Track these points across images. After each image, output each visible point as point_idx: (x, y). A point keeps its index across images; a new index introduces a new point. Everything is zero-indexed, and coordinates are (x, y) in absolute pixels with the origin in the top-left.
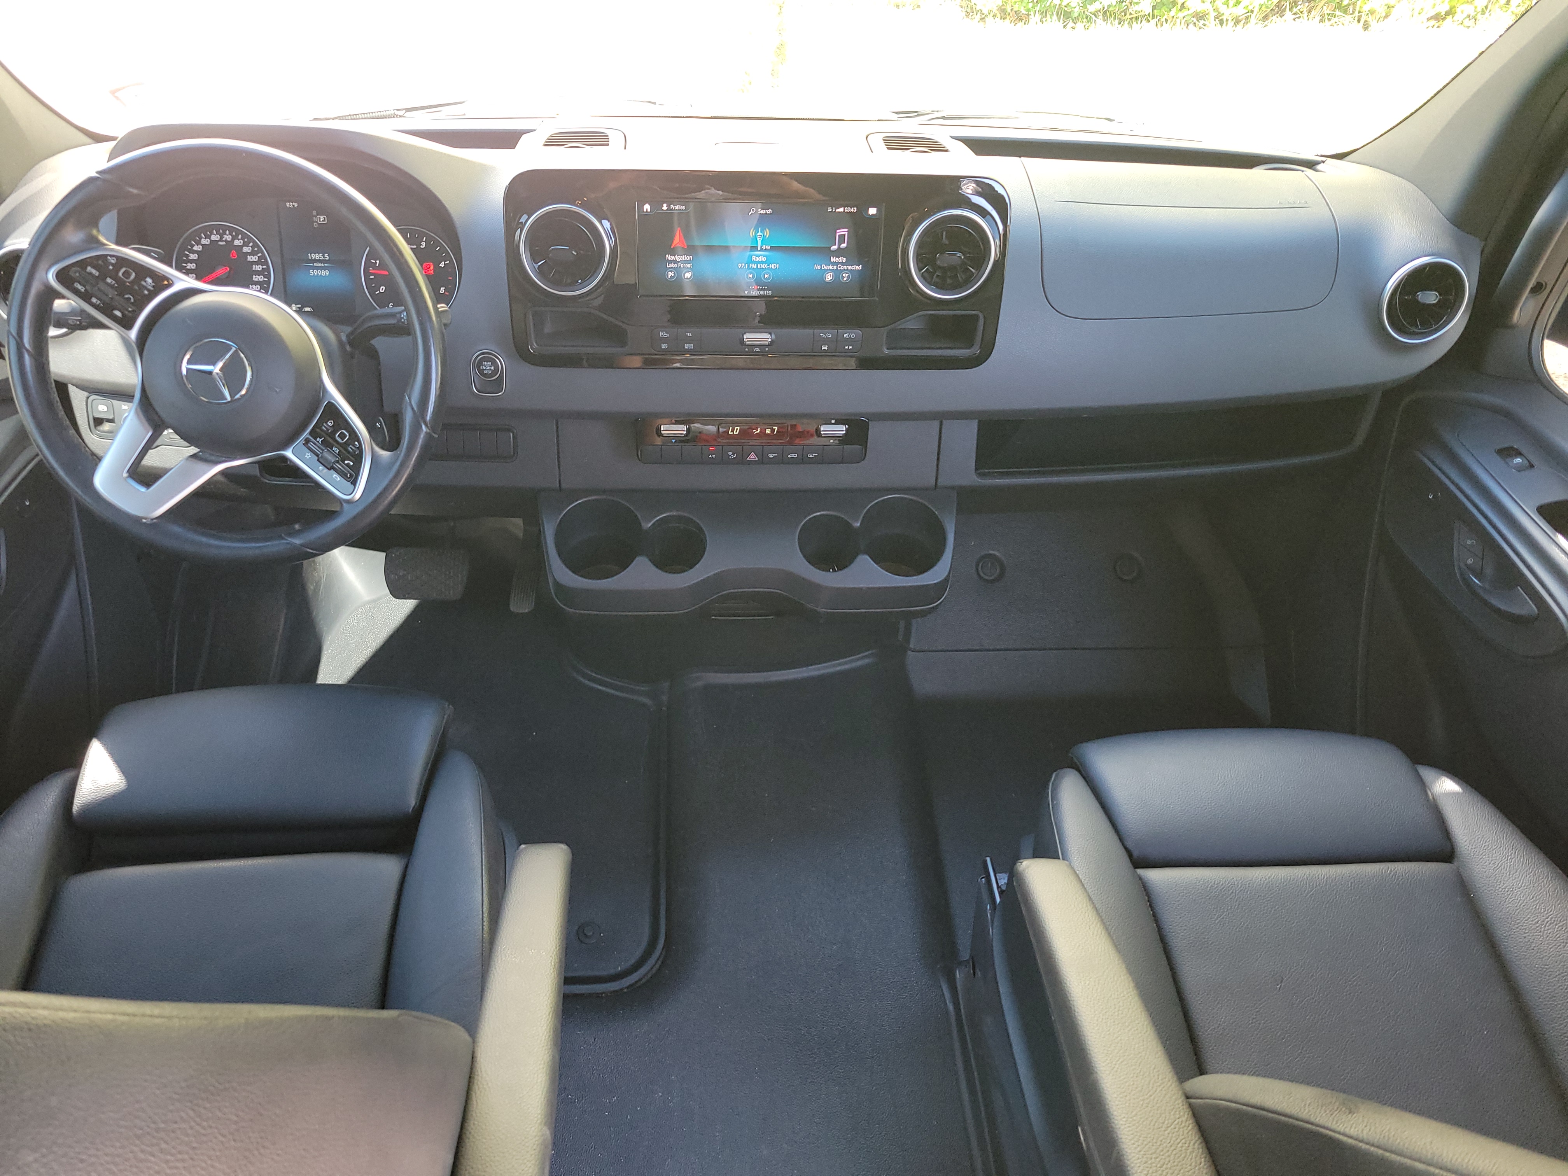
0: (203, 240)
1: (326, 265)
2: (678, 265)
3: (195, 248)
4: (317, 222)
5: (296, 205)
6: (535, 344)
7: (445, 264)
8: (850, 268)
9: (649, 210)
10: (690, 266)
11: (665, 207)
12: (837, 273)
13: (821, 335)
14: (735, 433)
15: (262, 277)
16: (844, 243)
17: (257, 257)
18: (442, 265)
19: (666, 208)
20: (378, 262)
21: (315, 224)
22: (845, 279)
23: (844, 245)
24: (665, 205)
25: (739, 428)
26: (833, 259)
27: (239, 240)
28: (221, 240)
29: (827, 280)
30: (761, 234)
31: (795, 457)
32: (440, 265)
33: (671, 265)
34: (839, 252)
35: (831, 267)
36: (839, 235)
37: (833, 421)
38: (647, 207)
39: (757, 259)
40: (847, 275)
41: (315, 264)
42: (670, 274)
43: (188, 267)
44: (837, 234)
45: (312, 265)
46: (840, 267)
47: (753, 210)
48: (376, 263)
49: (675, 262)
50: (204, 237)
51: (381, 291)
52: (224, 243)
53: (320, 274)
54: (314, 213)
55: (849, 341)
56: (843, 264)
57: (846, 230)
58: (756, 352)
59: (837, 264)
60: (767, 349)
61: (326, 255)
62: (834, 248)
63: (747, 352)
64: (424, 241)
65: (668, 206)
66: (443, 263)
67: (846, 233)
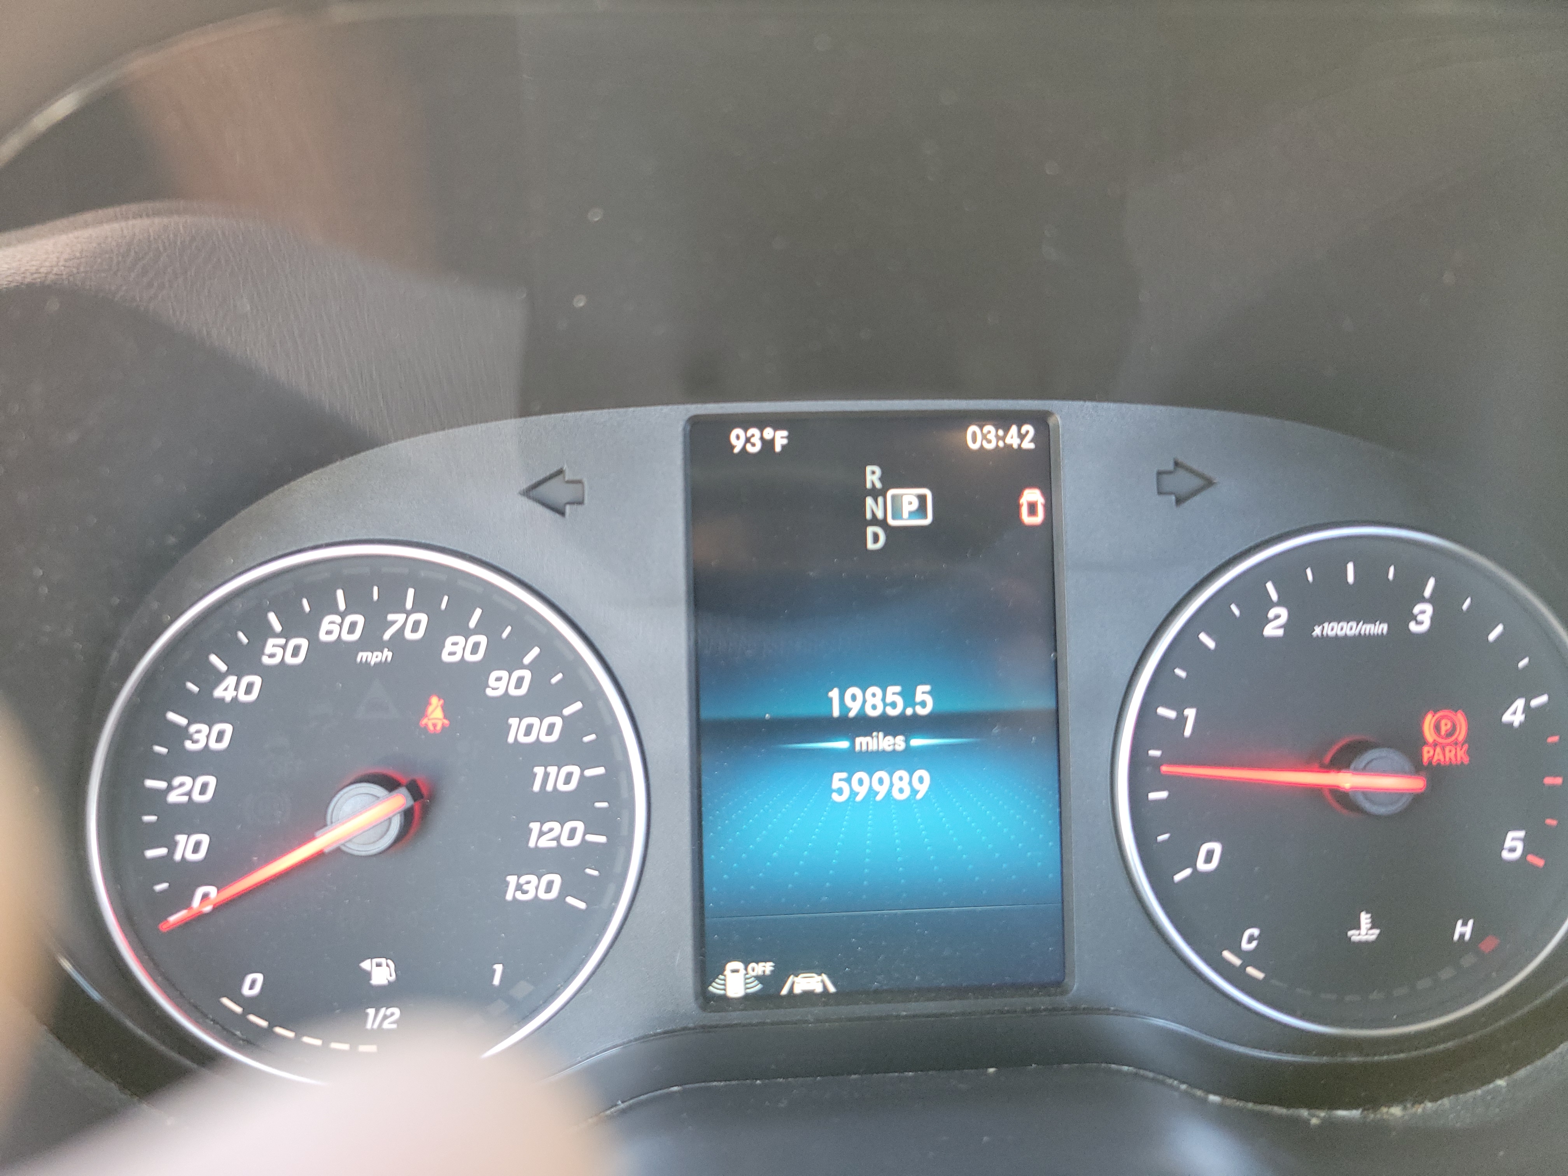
0: (272, 645)
1: (916, 742)
3: (225, 691)
4: (883, 524)
5: (780, 438)
7: (1527, 709)
15: (580, 826)
17: (558, 721)
18: (1514, 715)
20: (1191, 713)
21: (870, 530)
27: (467, 633)
28: (370, 640)
32: (1507, 717)
41: (863, 743)
43: (173, 798)
45: (843, 744)
48: (1182, 720)
50: (278, 627)
51: (1201, 866)
52: (388, 654)
53: (882, 791)
54: (873, 476)
61: (922, 692)
64: (1430, 601)
66: (1520, 703)
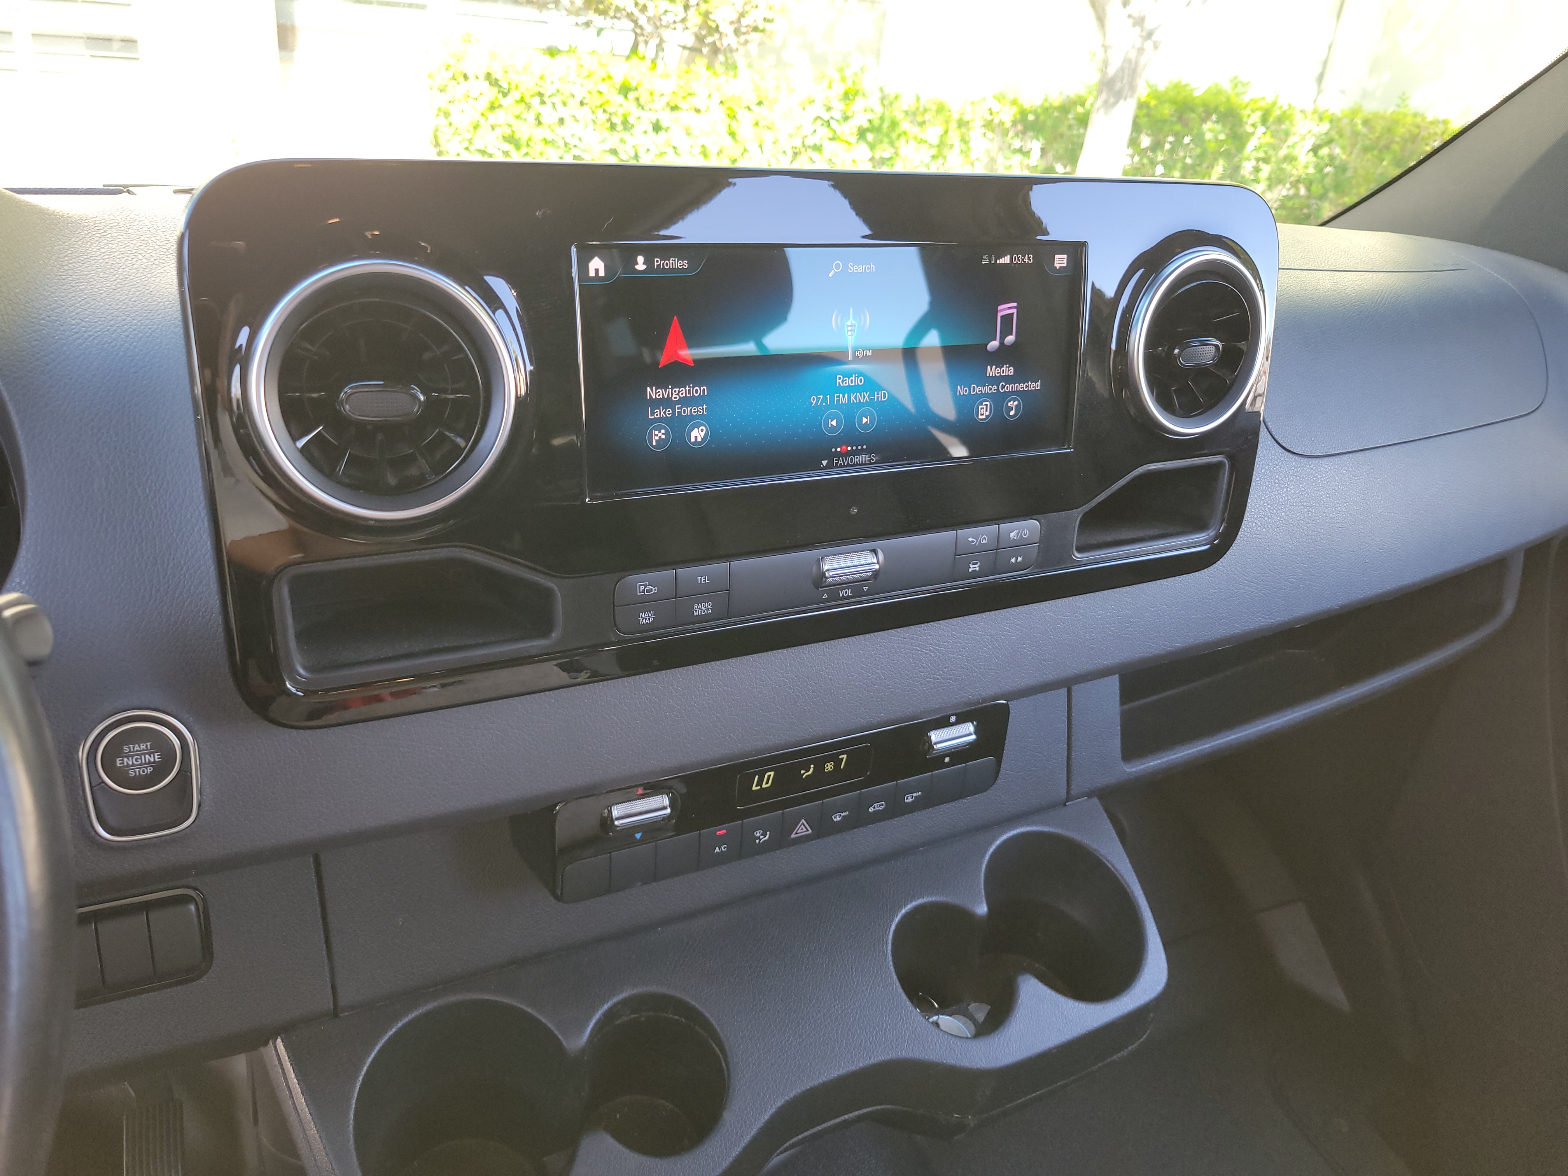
2: (674, 411)
6: (302, 671)
8: (1021, 387)
9: (602, 273)
10: (702, 409)
11: (641, 265)
12: (999, 400)
13: (970, 539)
14: (764, 786)
16: (1012, 334)
19: (645, 267)
22: (1012, 413)
23: (1010, 339)
24: (640, 259)
25: (772, 773)
26: (992, 371)
29: (980, 417)
30: (854, 322)
31: (881, 808)
33: (660, 413)
34: (1003, 355)
35: (987, 389)
36: (1002, 317)
37: (953, 719)
38: (597, 266)
39: (847, 382)
40: (1016, 403)
42: (658, 435)
44: (1000, 314)
46: (1003, 387)
47: (838, 266)
49: (666, 403)
55: (1019, 545)
56: (1008, 379)
57: (1015, 305)
58: (844, 598)
59: (996, 380)
60: (865, 588)
62: (994, 345)
63: (826, 601)
65: (648, 262)
67: (1014, 311)
